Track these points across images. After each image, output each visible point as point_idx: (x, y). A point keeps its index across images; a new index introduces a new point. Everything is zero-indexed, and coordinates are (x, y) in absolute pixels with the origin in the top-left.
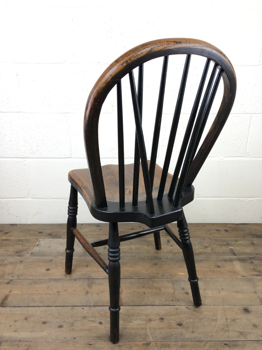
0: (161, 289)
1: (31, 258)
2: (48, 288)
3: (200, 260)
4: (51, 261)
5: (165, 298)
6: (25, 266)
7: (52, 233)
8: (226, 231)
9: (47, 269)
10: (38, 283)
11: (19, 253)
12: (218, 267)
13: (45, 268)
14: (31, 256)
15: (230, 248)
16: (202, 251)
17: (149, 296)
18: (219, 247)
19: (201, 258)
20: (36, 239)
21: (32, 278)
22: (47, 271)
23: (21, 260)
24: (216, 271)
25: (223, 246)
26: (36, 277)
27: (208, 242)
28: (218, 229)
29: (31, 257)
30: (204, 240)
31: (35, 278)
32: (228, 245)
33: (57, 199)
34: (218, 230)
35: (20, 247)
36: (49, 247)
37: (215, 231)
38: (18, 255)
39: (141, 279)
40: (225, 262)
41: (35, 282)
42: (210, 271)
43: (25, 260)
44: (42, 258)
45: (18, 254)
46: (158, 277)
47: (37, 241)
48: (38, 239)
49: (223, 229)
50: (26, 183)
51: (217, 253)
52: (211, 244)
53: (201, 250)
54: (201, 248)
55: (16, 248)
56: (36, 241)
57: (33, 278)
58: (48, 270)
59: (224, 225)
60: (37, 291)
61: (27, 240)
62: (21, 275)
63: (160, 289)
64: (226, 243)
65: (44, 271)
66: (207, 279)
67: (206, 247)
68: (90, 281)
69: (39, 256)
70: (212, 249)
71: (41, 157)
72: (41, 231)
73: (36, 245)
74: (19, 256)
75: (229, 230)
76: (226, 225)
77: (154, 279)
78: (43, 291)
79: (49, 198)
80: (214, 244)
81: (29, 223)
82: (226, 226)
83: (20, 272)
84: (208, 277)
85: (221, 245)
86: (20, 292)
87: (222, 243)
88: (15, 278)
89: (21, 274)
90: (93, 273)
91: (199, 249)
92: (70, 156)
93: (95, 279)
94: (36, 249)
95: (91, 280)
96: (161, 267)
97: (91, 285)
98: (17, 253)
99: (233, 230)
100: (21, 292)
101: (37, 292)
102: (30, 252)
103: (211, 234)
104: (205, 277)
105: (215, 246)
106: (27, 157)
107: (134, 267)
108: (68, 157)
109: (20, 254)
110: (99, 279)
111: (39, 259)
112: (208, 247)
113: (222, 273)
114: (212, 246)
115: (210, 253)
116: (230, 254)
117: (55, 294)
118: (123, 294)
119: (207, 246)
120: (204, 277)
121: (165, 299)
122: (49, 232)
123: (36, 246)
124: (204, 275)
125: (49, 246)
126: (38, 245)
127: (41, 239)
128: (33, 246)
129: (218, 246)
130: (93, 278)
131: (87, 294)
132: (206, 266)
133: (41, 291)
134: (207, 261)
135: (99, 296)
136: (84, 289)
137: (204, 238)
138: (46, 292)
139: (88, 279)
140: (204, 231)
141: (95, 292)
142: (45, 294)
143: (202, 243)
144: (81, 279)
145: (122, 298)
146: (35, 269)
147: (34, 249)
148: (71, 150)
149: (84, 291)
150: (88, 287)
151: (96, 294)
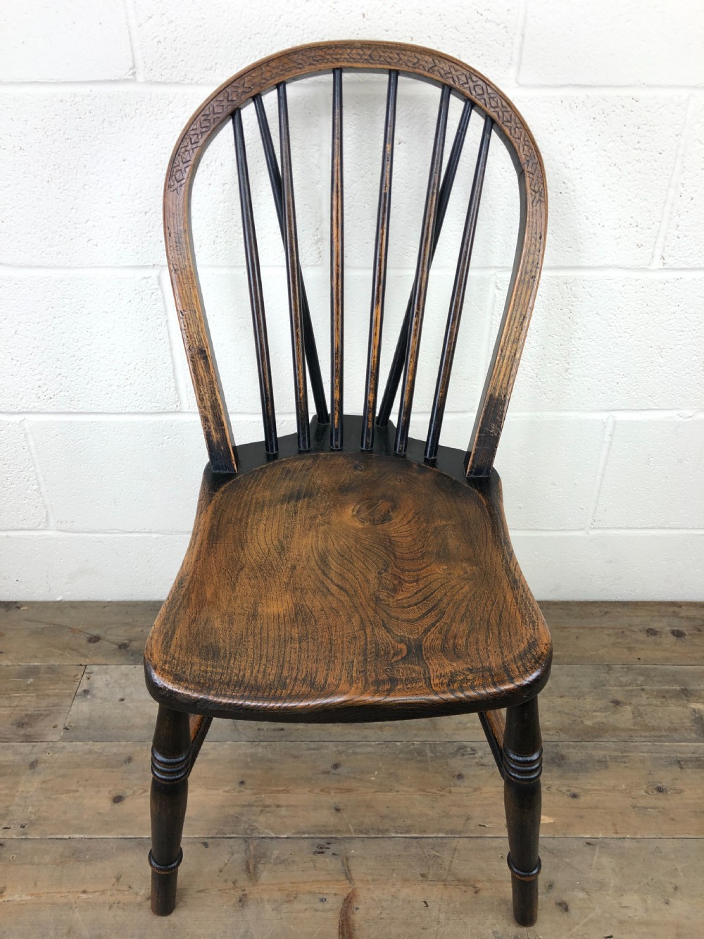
0: (479, 885)
1: (64, 747)
2: (118, 879)
3: (599, 761)
4: (129, 760)
5: (495, 929)
6: (44, 782)
7: (131, 641)
8: (678, 634)
9: (114, 794)
10: (87, 857)
11: (26, 726)
12: (660, 790)
13: (110, 792)
14: (63, 739)
15: (694, 710)
16: (604, 720)
17: (442, 916)
18: (658, 702)
19: (602, 753)
20: (81, 665)
21: (66, 836)
22: (117, 806)
23: (33, 758)
24: (653, 808)
25: (671, 698)
26: (81, 830)
27: (624, 679)
28: (654, 625)
29: (65, 744)
30: (608, 673)
31: (77, 836)
32: (686, 694)
33: (138, 532)
34: (651, 632)
35: (28, 702)
36: (122, 700)
37: (642, 636)
38: (25, 735)
39: (415, 841)
40: (681, 768)
41: (77, 854)
42: (634, 807)
43: (44, 756)
44: (98, 747)
45: (22, 732)
46: (467, 835)
47: (85, 676)
48: (86, 666)
49: (668, 629)
50: (35, 487)
51: (653, 729)
52: (632, 691)
53: (600, 717)
54: (601, 710)
55: (17, 706)
56: (80, 676)
57: (72, 836)
58: (118, 799)
59: (671, 609)
60: (84, 892)
61: (51, 670)
62: (32, 823)
63: (474, 887)
64: (678, 688)
65: (105, 804)
66: (627, 844)
67: (617, 703)
68: (251, 848)
69: (90, 739)
70: (637, 714)
71: (75, 411)
72: (95, 632)
73: (79, 691)
74: (28, 739)
75: (686, 633)
76: (676, 609)
77: (454, 843)
78: (103, 892)
79: (116, 531)
80: (643, 690)
81: (59, 599)
82: (675, 614)
83: (30, 809)
84: (628, 836)
85: (664, 697)
86: (29, 898)
87: (666, 687)
88: (14, 836)
89: (33, 817)
90: (261, 811)
91: (595, 711)
92: (175, 406)
93: (268, 840)
94: (81, 708)
95: (256, 842)
96: (476, 789)
97: (255, 866)
98: (21, 725)
99: (700, 630)
100: (32, 895)
101: (84, 896)
102: (61, 722)
103: (630, 649)
104: (619, 836)
105: (644, 699)
106: (29, 410)
107: (391, 790)
108: (168, 409)
109: (29, 730)
110: (280, 840)
111: (90, 752)
112: (624, 704)
113: (672, 819)
114: (635, 701)
115: (631, 730)
116: (694, 735)
117: (140, 905)
118: (357, 909)
119: (619, 698)
120: (615, 836)
121: (494, 932)
122: (120, 635)
123: (80, 695)
124: (614, 825)
125: (120, 697)
126: (86, 692)
127: (95, 668)
128: (70, 695)
129: (654, 701)
130: (263, 838)
131: (243, 906)
132: (620, 788)
133: (97, 894)
134: (623, 765)
135: (281, 918)
136: (232, 885)
137: (608, 665)
138: (112, 900)
139: (246, 842)
140: (609, 635)
141: (268, 900)
142: (111, 907)
143: (605, 688)
144: (224, 838)
145: (357, 926)
146: (77, 794)
147: (73, 707)
148: (177, 389)
149: (232, 892)
150: (245, 876)
151: (270, 909)
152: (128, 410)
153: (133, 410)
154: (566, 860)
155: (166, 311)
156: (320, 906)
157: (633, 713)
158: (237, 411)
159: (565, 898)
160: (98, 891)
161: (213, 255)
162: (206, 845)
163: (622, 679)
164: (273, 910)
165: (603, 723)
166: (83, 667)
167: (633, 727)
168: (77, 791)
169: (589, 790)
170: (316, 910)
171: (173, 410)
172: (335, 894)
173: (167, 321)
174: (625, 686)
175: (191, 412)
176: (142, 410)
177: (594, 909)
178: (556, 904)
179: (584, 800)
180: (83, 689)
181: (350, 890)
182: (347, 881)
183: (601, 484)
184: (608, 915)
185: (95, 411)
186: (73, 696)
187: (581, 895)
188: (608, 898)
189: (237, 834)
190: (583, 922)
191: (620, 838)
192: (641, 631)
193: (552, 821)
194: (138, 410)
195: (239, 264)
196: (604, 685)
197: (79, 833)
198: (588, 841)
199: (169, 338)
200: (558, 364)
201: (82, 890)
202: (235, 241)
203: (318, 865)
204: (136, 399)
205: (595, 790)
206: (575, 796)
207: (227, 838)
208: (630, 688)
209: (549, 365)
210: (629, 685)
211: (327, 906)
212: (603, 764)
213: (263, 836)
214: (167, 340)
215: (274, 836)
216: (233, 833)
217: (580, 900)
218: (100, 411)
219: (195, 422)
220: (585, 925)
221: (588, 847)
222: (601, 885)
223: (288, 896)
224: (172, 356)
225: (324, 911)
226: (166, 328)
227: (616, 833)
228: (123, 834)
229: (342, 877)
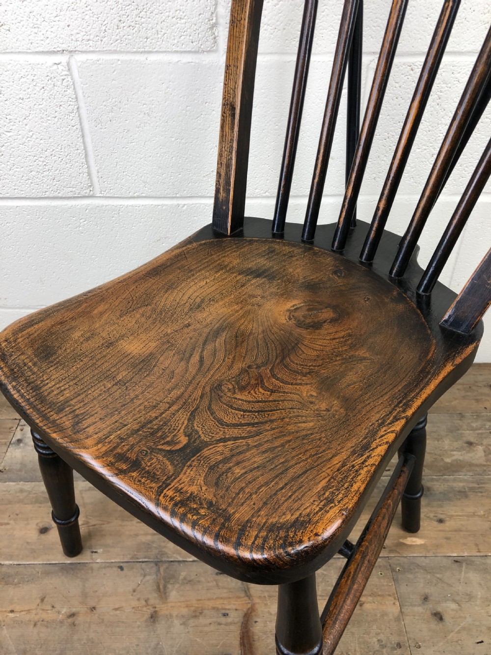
2: (42, 600)
3: (460, 492)
9: (41, 525)
10: (16, 581)
13: (37, 524)
16: (461, 458)
19: (461, 484)
20: (16, 419)
22: (43, 536)
26: (11, 557)
27: (474, 425)
30: (460, 420)
31: (7, 562)
37: (487, 390)
44: (27, 486)
47: (19, 428)
48: (20, 420)
52: (482, 434)
53: (458, 456)
54: (458, 449)
56: (14, 428)
58: (44, 530)
60: (12, 611)
65: (32, 535)
67: (470, 444)
68: (162, 570)
69: (21, 480)
70: (488, 452)
73: (14, 440)
78: (29, 611)
84: (490, 554)
91: (453, 451)
92: (88, 191)
93: (176, 564)
94: (15, 455)
95: (165, 565)
97: (165, 587)
101: (12, 615)
103: (477, 401)
104: (482, 554)
108: (83, 193)
110: (186, 563)
111: (21, 491)
112: (477, 444)
114: (485, 442)
115: (484, 465)
117: (61, 622)
118: (256, 622)
119: (472, 440)
120: (478, 554)
121: (378, 640)
123: (14, 443)
124: (477, 545)
126: (19, 441)
128: (5, 444)
130: (172, 561)
131: (154, 622)
132: (479, 514)
133: (23, 613)
134: (480, 494)
135: (188, 632)
136: (144, 603)
137: (460, 414)
138: (37, 618)
139: (156, 565)
140: (458, 389)
141: (177, 616)
142: (35, 625)
143: (460, 432)
144: (137, 562)
145: (256, 637)
146: (8, 527)
147: (8, 454)
148: (89, 174)
149: (145, 609)
150: (156, 595)
151: (179, 624)
152: (47, 194)
153: (51, 195)
154: (438, 576)
155: (76, 98)
156: (223, 620)
157: (485, 452)
158: (143, 195)
159: (439, 609)
160: (25, 611)
161: (117, 40)
162: (121, 568)
163: (472, 424)
164: (181, 624)
165: (460, 460)
166: (18, 421)
167: (485, 463)
168: (8, 524)
169: (452, 516)
170: (220, 624)
171: (87, 195)
172: (236, 610)
173: (78, 108)
174: (476, 430)
175: (103, 197)
176: (60, 195)
177: (465, 618)
178: (432, 614)
179: (449, 524)
180: (17, 438)
181: (249, 606)
182: (246, 598)
183: (456, 261)
184: (478, 623)
185: (19, 196)
186: (8, 444)
187: (453, 606)
188: (476, 608)
189: (149, 559)
190: (456, 630)
191: (483, 556)
192: (485, 386)
193: (423, 542)
194: (56, 194)
195: (141, 50)
196: (458, 430)
197: (9, 560)
198: (456, 559)
199: (81, 125)
200: (425, 149)
201: (10, 609)
202: (137, 26)
203: (220, 584)
204: (54, 184)
205: (457, 516)
206: (441, 521)
207: (140, 562)
208: (480, 431)
209: (418, 150)
210: (479, 429)
211: (229, 620)
212: (463, 494)
213: (172, 560)
214: (78, 126)
215: (181, 559)
216: (145, 558)
217: (453, 610)
218: (23, 196)
219: (106, 206)
220: (459, 632)
221: (456, 564)
222: (470, 597)
223: (195, 611)
224: (84, 143)
225: (226, 624)
226: (77, 115)
227: (479, 552)
228: (48, 560)
229: (242, 594)
